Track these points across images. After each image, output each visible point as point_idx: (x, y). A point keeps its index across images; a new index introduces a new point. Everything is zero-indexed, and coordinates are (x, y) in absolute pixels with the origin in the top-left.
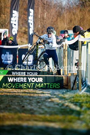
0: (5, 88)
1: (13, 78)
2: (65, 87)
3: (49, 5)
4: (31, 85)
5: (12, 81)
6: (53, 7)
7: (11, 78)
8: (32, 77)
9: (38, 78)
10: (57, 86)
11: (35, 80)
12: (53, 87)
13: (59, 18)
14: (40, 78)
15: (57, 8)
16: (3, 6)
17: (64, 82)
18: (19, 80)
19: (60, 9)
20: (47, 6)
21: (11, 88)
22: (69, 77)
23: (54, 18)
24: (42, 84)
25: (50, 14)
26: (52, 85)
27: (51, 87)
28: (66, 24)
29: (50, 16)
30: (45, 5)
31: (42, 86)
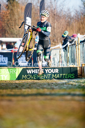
0: (24, 79)
1: (31, 70)
2: (79, 77)
3: (58, 16)
4: (48, 76)
5: (30, 73)
6: (62, 18)
7: (29, 70)
8: (49, 69)
9: (54, 69)
10: (72, 76)
11: (52, 71)
12: (68, 77)
13: (68, 27)
14: (56, 69)
15: (66, 18)
16: (17, 18)
17: (78, 72)
18: (37, 71)
19: (69, 19)
20: (57, 16)
21: (29, 79)
22: (82, 68)
23: (64, 27)
24: (58, 75)
25: (60, 24)
26: (67, 75)
27: (67, 77)
28: (75, 32)
29: (60, 26)
30: (55, 16)
31: (58, 76)
